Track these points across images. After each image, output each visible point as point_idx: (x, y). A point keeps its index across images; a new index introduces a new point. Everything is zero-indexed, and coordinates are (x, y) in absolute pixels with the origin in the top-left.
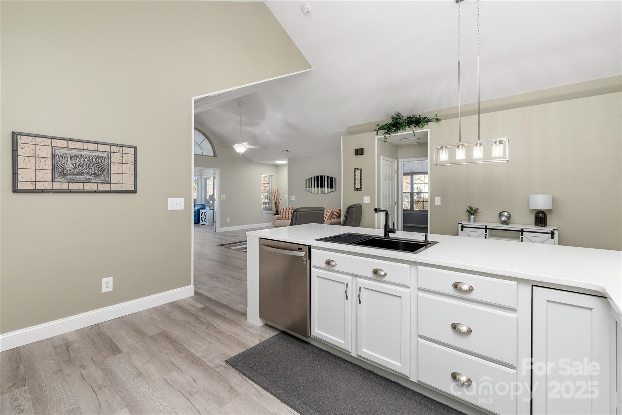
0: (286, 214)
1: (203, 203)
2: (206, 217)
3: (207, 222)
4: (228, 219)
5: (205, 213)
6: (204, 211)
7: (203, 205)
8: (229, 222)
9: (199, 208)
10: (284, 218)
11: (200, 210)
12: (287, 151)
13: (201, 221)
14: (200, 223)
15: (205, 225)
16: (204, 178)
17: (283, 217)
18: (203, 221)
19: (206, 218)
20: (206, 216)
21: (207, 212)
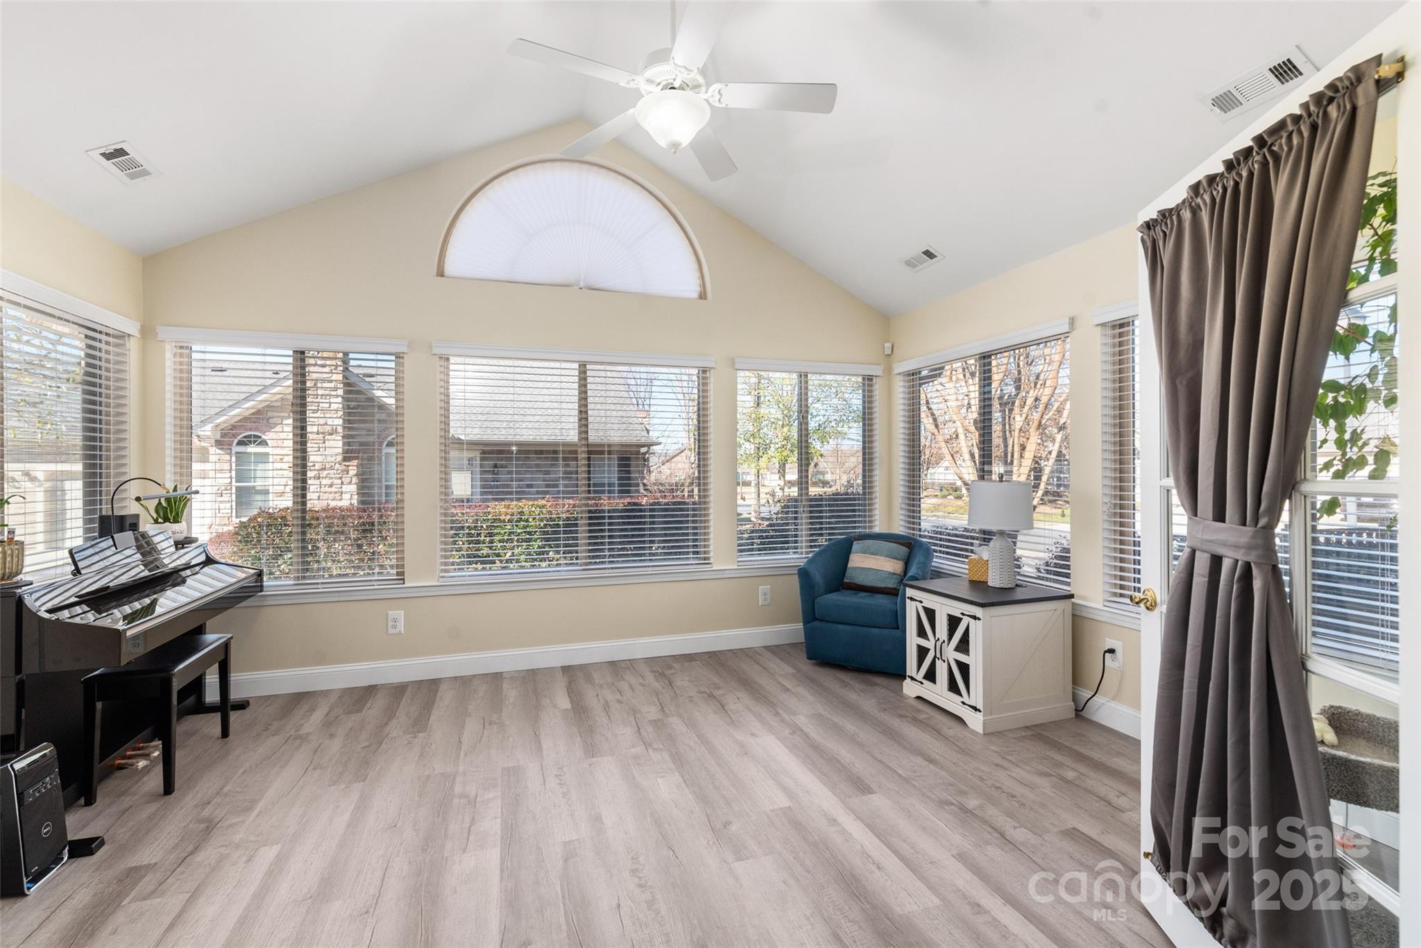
2: (962, 657)
3: (976, 697)
5: (955, 620)
6: (945, 607)
11: (908, 591)
13: (913, 669)
15: (959, 720)
18: (931, 678)
19: (964, 669)
20: (963, 646)
21: (975, 618)
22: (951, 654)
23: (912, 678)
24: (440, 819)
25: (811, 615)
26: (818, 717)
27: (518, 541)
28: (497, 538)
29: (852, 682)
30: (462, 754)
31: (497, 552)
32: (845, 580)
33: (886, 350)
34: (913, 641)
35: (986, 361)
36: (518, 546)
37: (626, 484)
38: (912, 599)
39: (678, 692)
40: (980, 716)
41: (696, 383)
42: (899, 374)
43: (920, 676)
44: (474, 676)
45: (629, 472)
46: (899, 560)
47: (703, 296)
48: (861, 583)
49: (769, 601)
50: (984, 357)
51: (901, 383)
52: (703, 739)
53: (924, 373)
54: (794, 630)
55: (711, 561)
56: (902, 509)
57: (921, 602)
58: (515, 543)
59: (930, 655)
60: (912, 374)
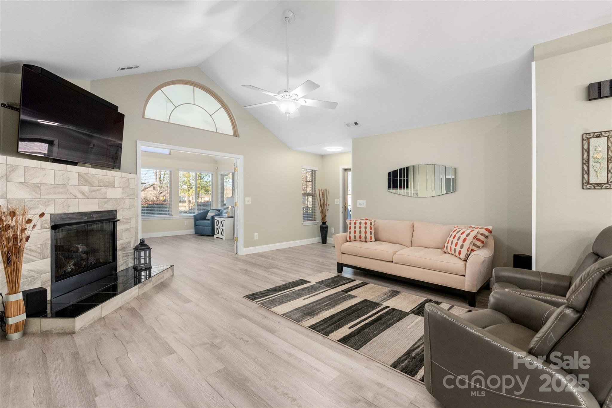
0: (360, 232)
1: (219, 208)
2: (222, 228)
3: (224, 234)
4: (256, 234)
5: (221, 222)
6: (220, 219)
7: (219, 211)
8: (257, 239)
9: (213, 214)
10: (358, 238)
11: (215, 218)
12: (356, 124)
13: (216, 233)
14: (215, 236)
15: (222, 239)
16: (220, 174)
17: (355, 237)
18: (218, 233)
19: (223, 229)
20: (223, 226)
21: (224, 220)
22: (221, 228)
25: (195, 225)
32: (206, 218)
33: (217, 169)
34: (216, 227)
40: (224, 237)
43: (217, 234)
48: (209, 218)
49: (187, 224)
54: (192, 231)
55: (173, 215)
57: (217, 220)
59: (218, 229)
60: (222, 174)
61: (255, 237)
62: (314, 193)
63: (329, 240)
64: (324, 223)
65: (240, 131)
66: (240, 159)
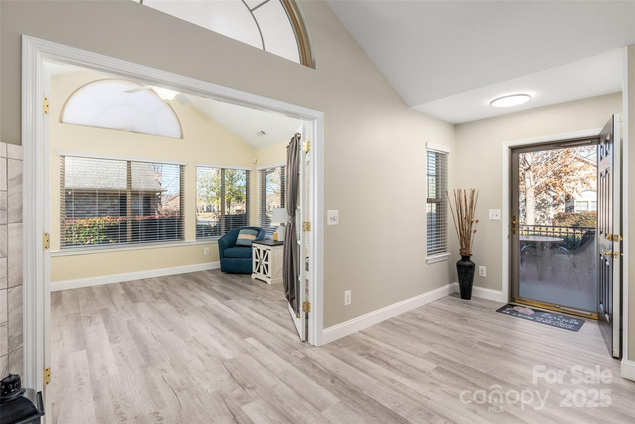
2: (266, 263)
3: (269, 274)
4: (348, 293)
5: (265, 252)
6: (262, 248)
9: (249, 237)
11: (253, 244)
13: (254, 270)
14: (254, 276)
15: (265, 282)
18: (259, 271)
19: (267, 266)
20: (267, 260)
21: (269, 250)
22: (264, 262)
23: (254, 273)
24: (78, 322)
25: (223, 256)
26: (221, 286)
27: (93, 235)
28: (81, 235)
29: (236, 277)
30: (81, 308)
31: (82, 240)
32: (236, 244)
33: (254, 161)
34: (254, 260)
35: (283, 169)
36: (93, 238)
37: (148, 210)
38: (254, 247)
39: (169, 285)
40: (270, 279)
41: (179, 171)
42: (258, 170)
43: (256, 272)
44: (78, 288)
45: (149, 205)
46: (254, 235)
47: (182, 137)
48: (241, 244)
49: (208, 253)
50: (282, 168)
51: (259, 174)
52: (178, 295)
53: (267, 170)
54: (217, 264)
55: (185, 239)
56: (259, 218)
57: (256, 247)
58: (92, 237)
59: (259, 264)
60: (263, 171)
61: (346, 299)
62: (440, 197)
63: (477, 290)
64: (466, 258)
65: (317, 53)
66: (316, 121)
